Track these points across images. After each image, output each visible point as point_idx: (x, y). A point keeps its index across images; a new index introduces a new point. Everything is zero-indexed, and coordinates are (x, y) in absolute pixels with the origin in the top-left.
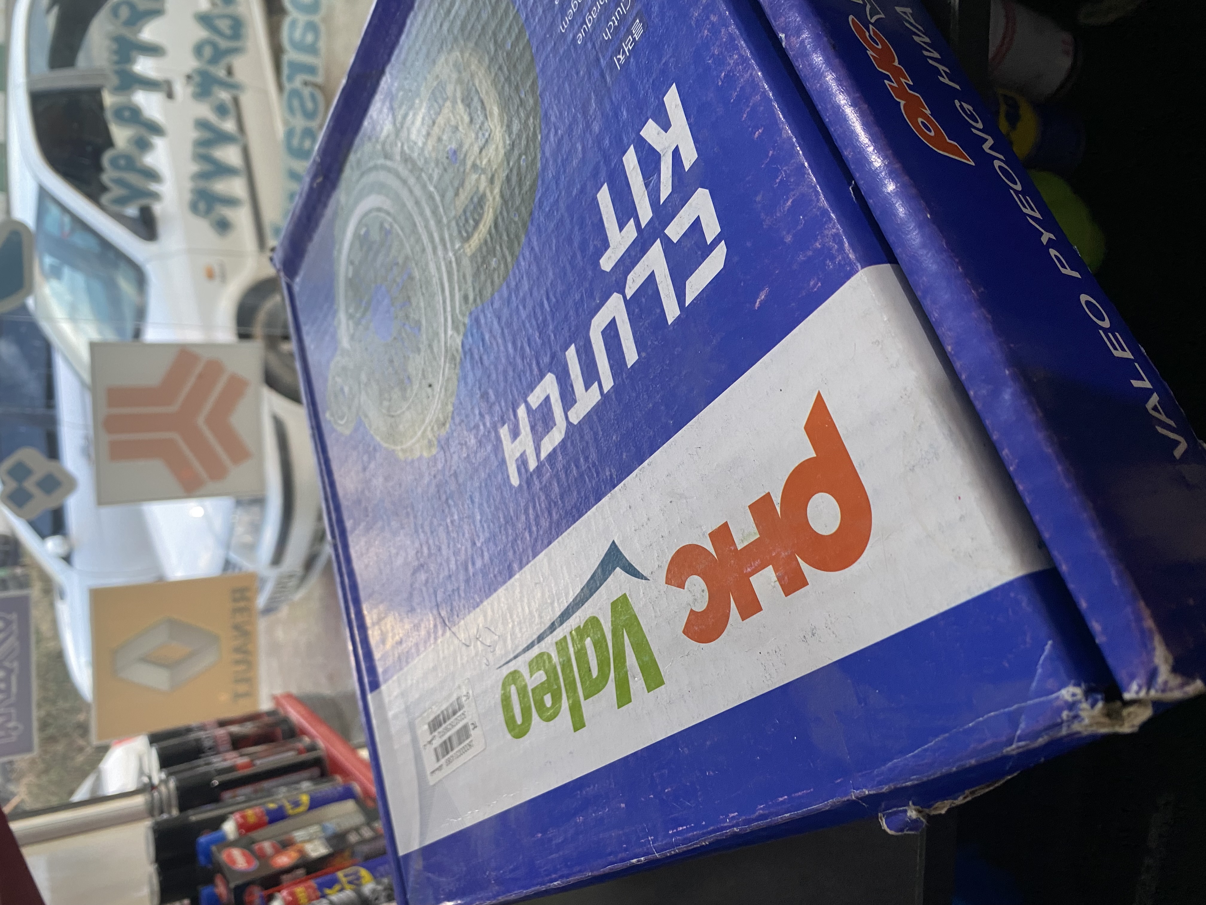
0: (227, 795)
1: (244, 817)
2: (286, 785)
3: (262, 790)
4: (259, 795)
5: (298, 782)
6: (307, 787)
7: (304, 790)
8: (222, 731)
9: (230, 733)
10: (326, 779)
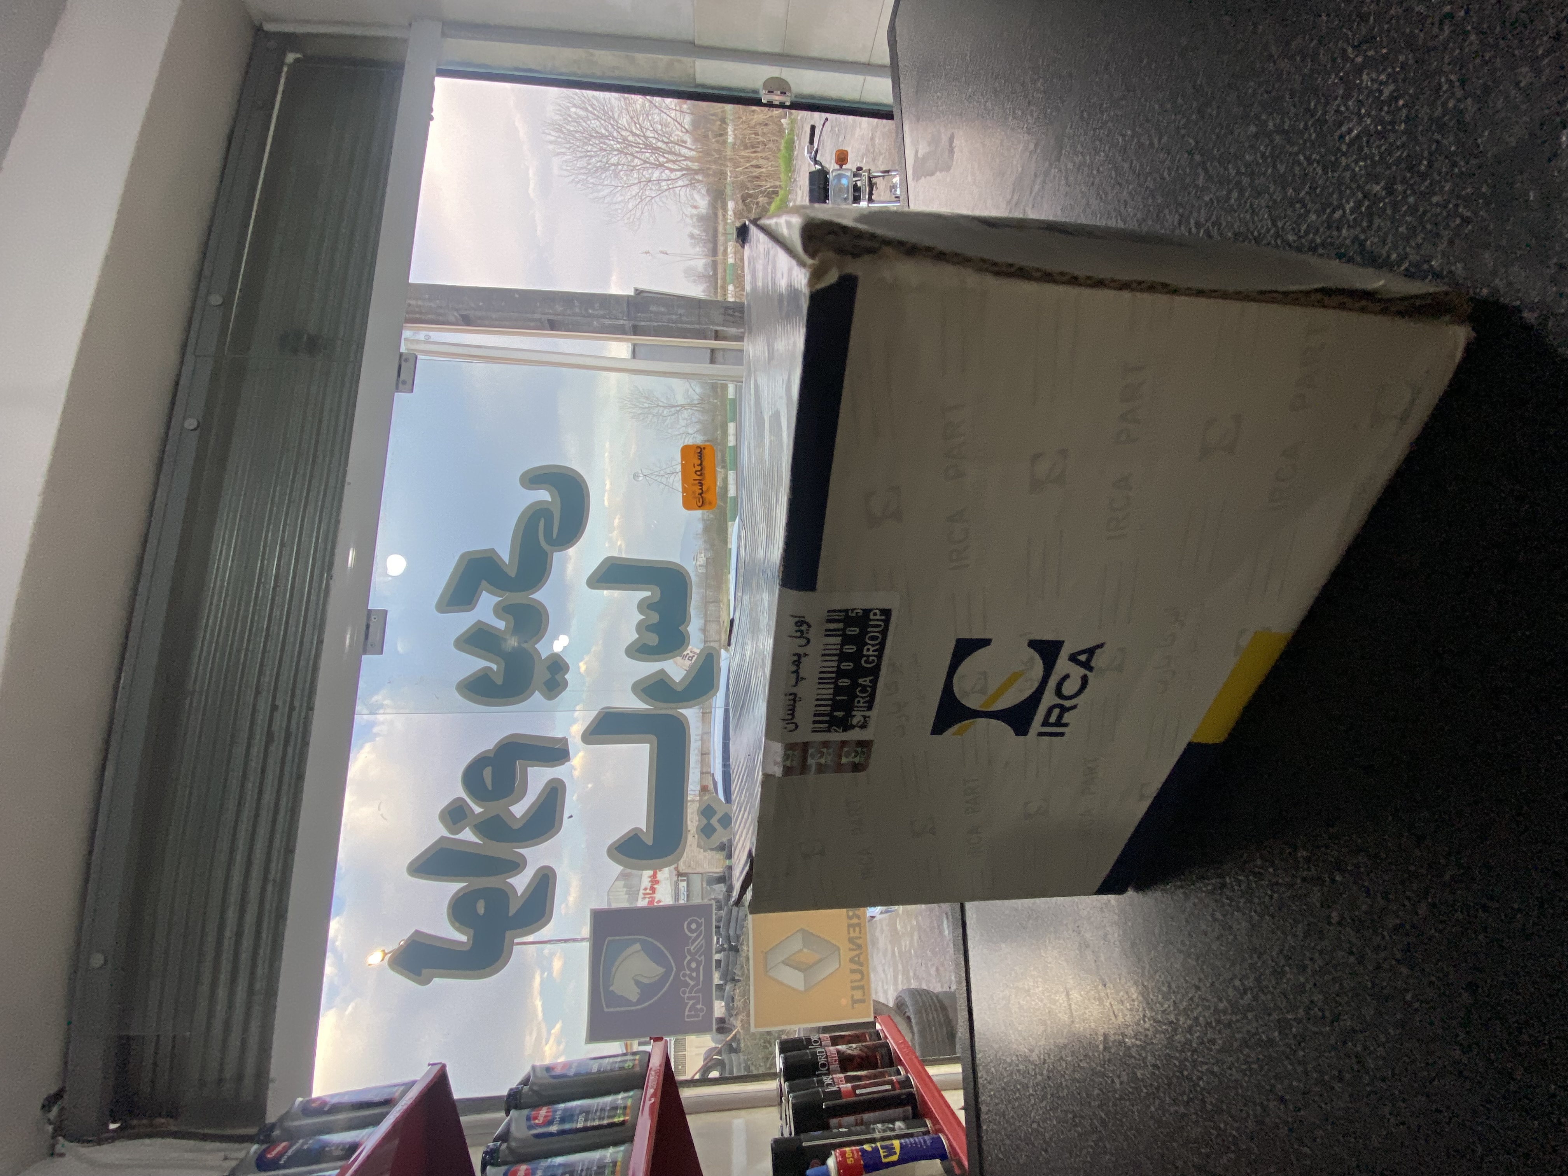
0: (833, 1122)
1: (843, 1154)
2: (883, 1122)
3: (862, 1123)
4: (858, 1128)
5: (892, 1121)
6: (900, 1129)
7: (897, 1132)
8: (832, 1049)
9: (838, 1052)
10: (916, 1121)
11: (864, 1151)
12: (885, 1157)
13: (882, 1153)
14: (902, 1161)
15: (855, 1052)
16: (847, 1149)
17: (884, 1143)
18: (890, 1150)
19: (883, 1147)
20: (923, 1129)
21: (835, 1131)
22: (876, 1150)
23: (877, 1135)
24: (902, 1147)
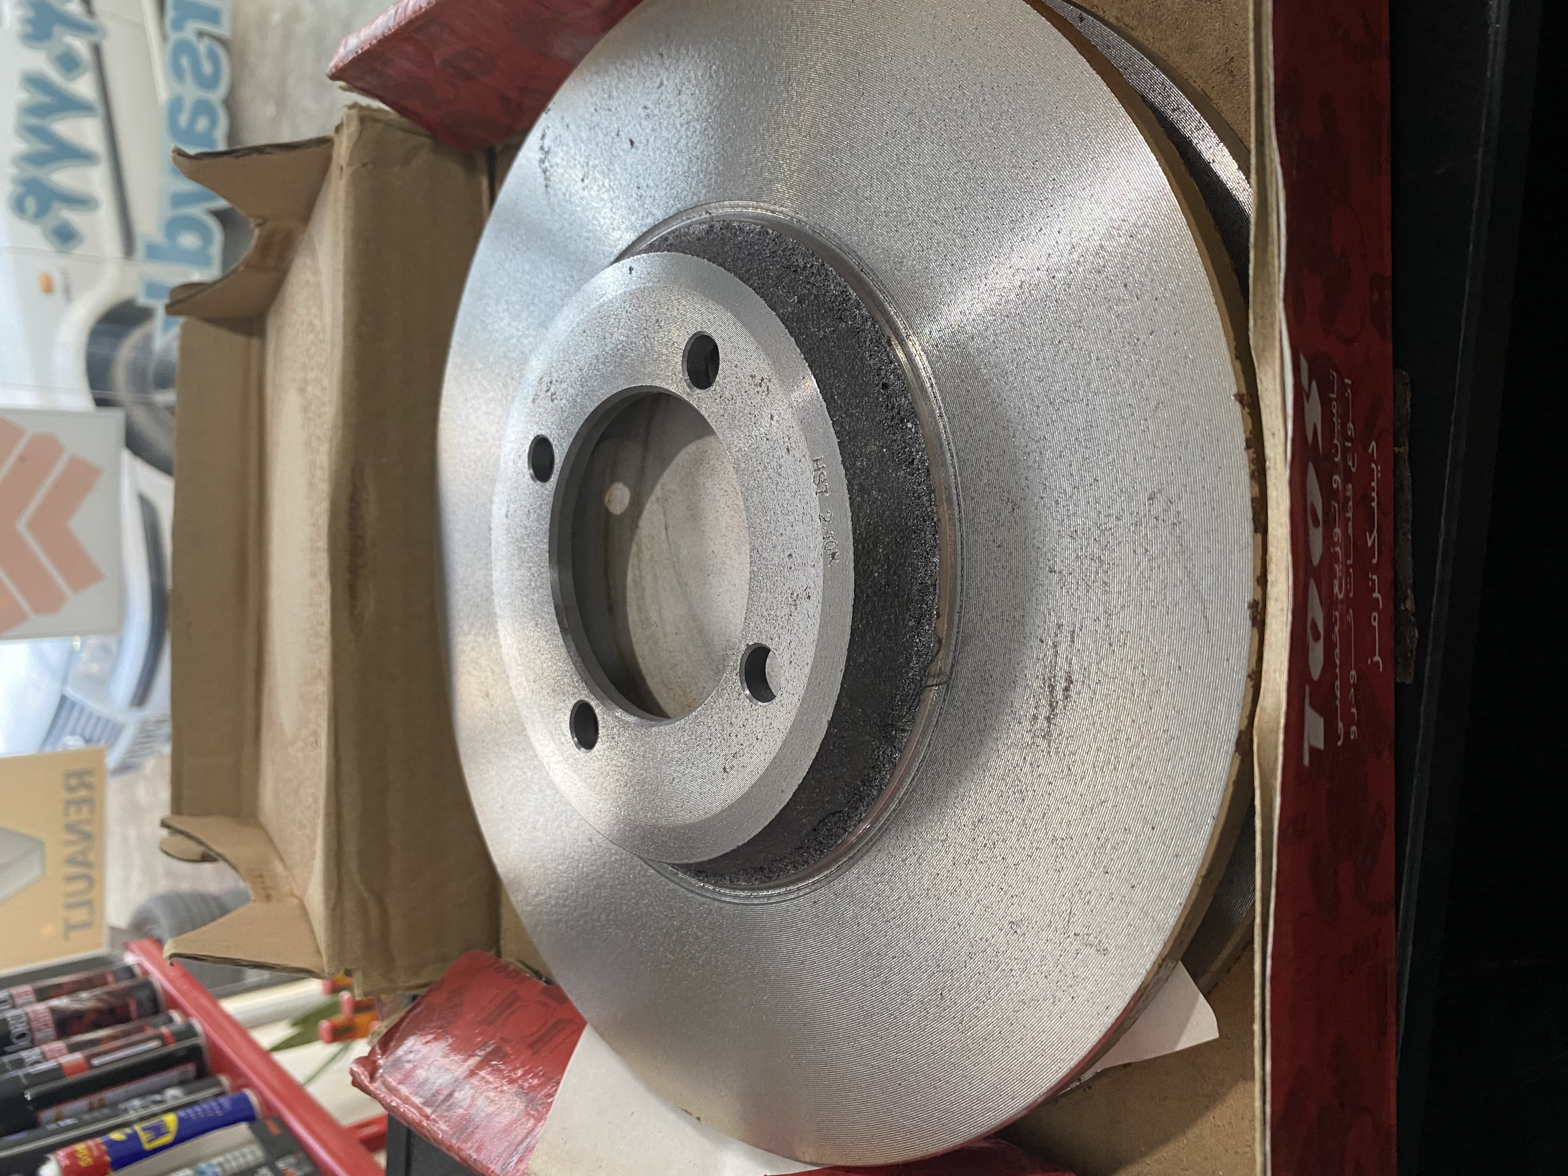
1: (72, 1156)
2: (141, 1095)
3: (102, 1105)
4: (96, 1114)
5: (160, 1090)
6: (175, 1098)
7: (171, 1104)
8: (41, 1007)
9: (53, 1010)
10: (205, 1082)
11: (112, 1144)
12: (150, 1141)
13: (144, 1137)
14: (179, 1140)
15: (88, 1005)
16: (80, 1147)
17: (146, 1124)
18: (159, 1131)
19: (144, 1129)
20: (214, 1090)
21: (52, 1127)
22: (134, 1137)
23: (132, 1115)
24: (181, 1120)
